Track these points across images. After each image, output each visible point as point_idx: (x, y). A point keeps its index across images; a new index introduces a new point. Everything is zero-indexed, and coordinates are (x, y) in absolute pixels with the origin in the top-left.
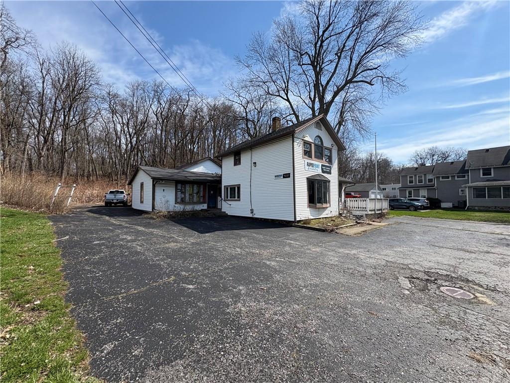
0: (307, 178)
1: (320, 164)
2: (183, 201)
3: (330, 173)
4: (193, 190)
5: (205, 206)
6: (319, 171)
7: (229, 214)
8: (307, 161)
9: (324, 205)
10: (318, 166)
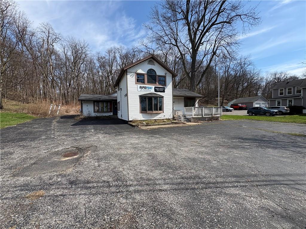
0: (140, 96)
1: (153, 87)
2: (98, 111)
3: (164, 91)
4: (103, 105)
5: (112, 114)
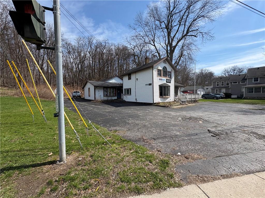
0: (159, 85)
1: (166, 79)
2: (107, 96)
3: (170, 82)
4: (111, 91)
5: (116, 98)
6: (165, 82)
7: (126, 101)
8: (159, 78)
9: (167, 97)
10: (164, 80)
